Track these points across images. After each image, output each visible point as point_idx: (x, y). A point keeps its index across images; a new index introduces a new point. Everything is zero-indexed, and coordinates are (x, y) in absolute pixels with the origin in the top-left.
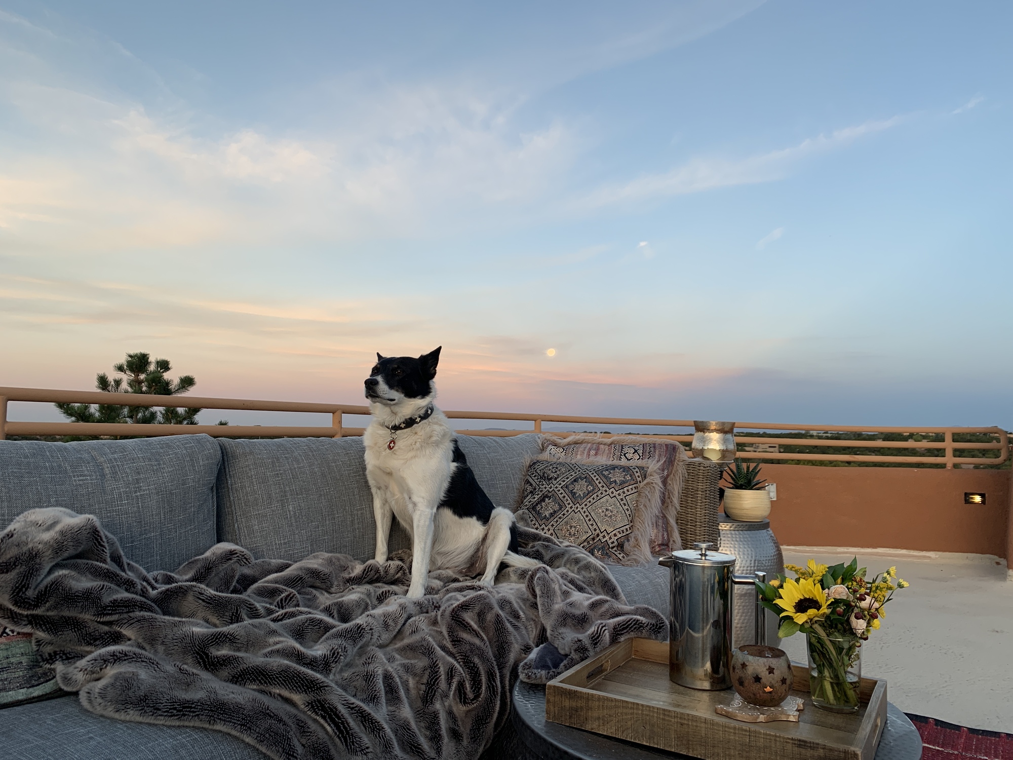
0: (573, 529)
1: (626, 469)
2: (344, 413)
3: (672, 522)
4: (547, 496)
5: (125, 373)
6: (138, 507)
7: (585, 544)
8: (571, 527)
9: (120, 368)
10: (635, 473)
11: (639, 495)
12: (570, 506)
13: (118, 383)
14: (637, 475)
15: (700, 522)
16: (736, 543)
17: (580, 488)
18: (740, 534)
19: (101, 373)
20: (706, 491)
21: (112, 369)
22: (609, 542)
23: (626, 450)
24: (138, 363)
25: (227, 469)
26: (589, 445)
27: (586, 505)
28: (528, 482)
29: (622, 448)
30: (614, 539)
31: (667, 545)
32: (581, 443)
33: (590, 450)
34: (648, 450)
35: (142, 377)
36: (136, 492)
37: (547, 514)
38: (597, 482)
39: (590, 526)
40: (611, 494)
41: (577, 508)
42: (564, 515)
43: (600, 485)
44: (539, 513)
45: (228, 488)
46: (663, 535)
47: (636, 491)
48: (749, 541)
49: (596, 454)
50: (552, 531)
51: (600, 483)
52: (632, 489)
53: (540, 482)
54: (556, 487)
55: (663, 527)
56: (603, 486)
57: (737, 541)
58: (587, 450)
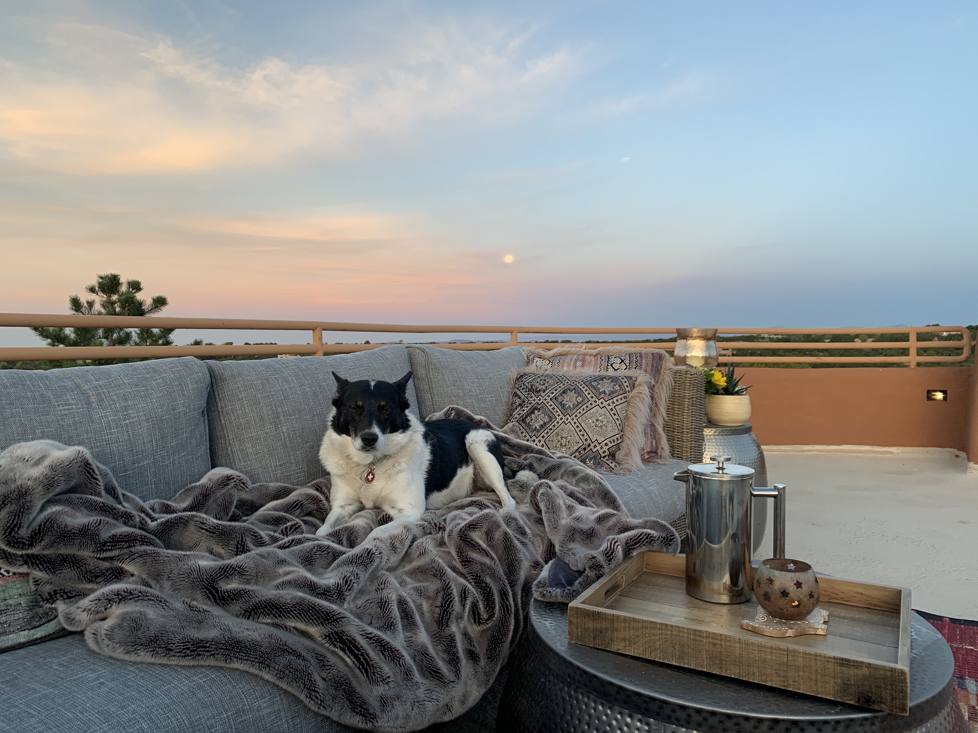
0: (564, 439)
1: (614, 379)
2: (323, 330)
3: (660, 429)
4: (536, 409)
5: (97, 294)
6: (129, 435)
7: (577, 454)
8: (562, 438)
9: (92, 290)
10: (624, 383)
11: (629, 404)
12: (560, 417)
13: (91, 304)
14: (625, 385)
15: (687, 429)
16: (721, 447)
17: (570, 399)
18: (725, 439)
19: (73, 295)
20: (693, 398)
21: (84, 290)
22: (601, 451)
23: (612, 360)
24: (110, 284)
25: (216, 393)
26: (575, 356)
27: (576, 416)
28: (516, 395)
29: (609, 358)
30: (605, 448)
31: (656, 452)
32: (567, 354)
33: (576, 361)
34: (635, 360)
35: (115, 297)
36: (125, 420)
37: (537, 425)
38: (586, 393)
39: (581, 437)
40: (600, 405)
41: (567, 419)
42: (554, 426)
43: (589, 396)
44: (529, 425)
45: (218, 411)
46: (652, 442)
47: (625, 400)
48: (733, 445)
49: (583, 366)
50: (543, 443)
51: (589, 394)
52: (621, 399)
53: (528, 394)
54: (545, 399)
55: (651, 435)
56: (592, 397)
57: (721, 445)
58: (573, 361)
